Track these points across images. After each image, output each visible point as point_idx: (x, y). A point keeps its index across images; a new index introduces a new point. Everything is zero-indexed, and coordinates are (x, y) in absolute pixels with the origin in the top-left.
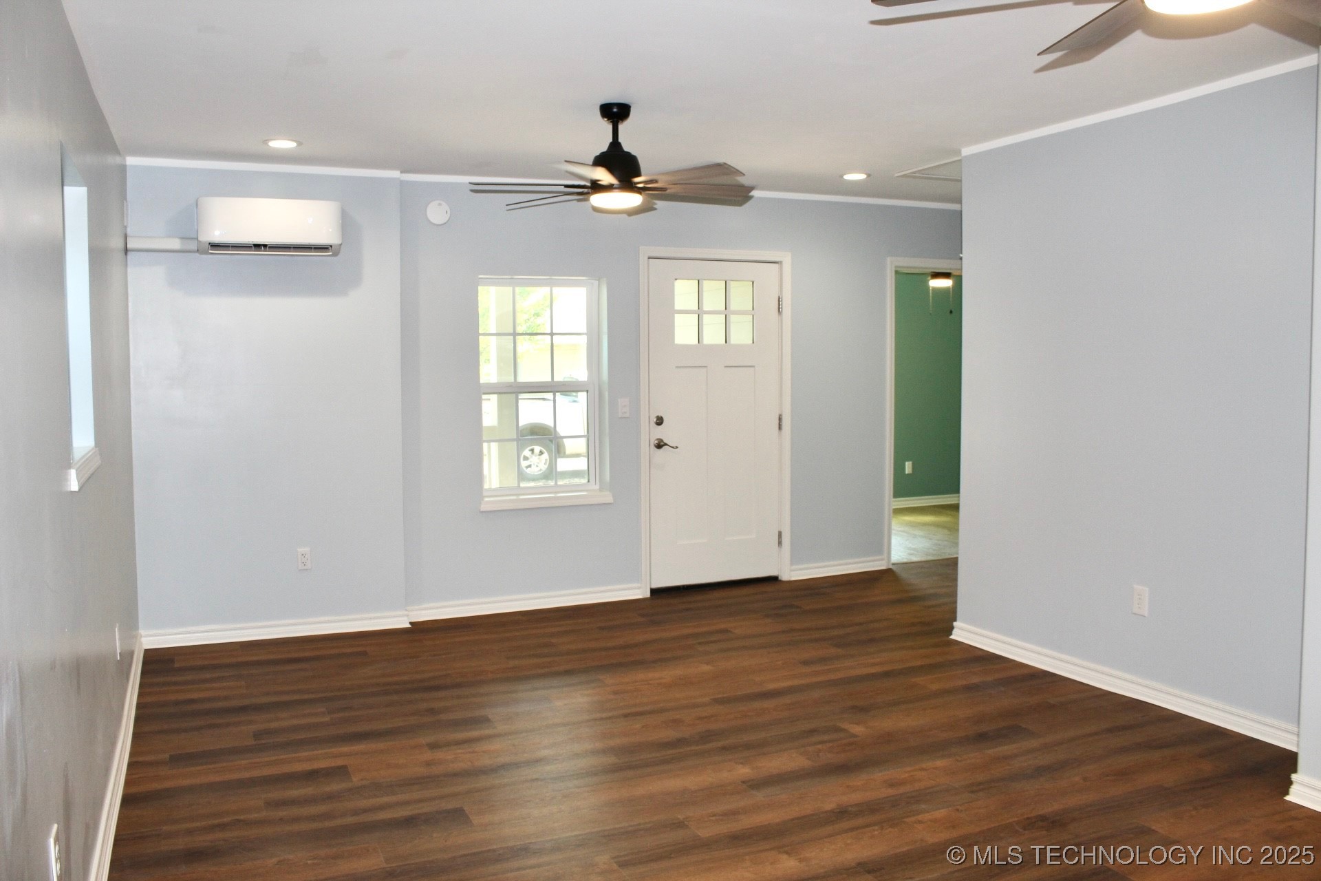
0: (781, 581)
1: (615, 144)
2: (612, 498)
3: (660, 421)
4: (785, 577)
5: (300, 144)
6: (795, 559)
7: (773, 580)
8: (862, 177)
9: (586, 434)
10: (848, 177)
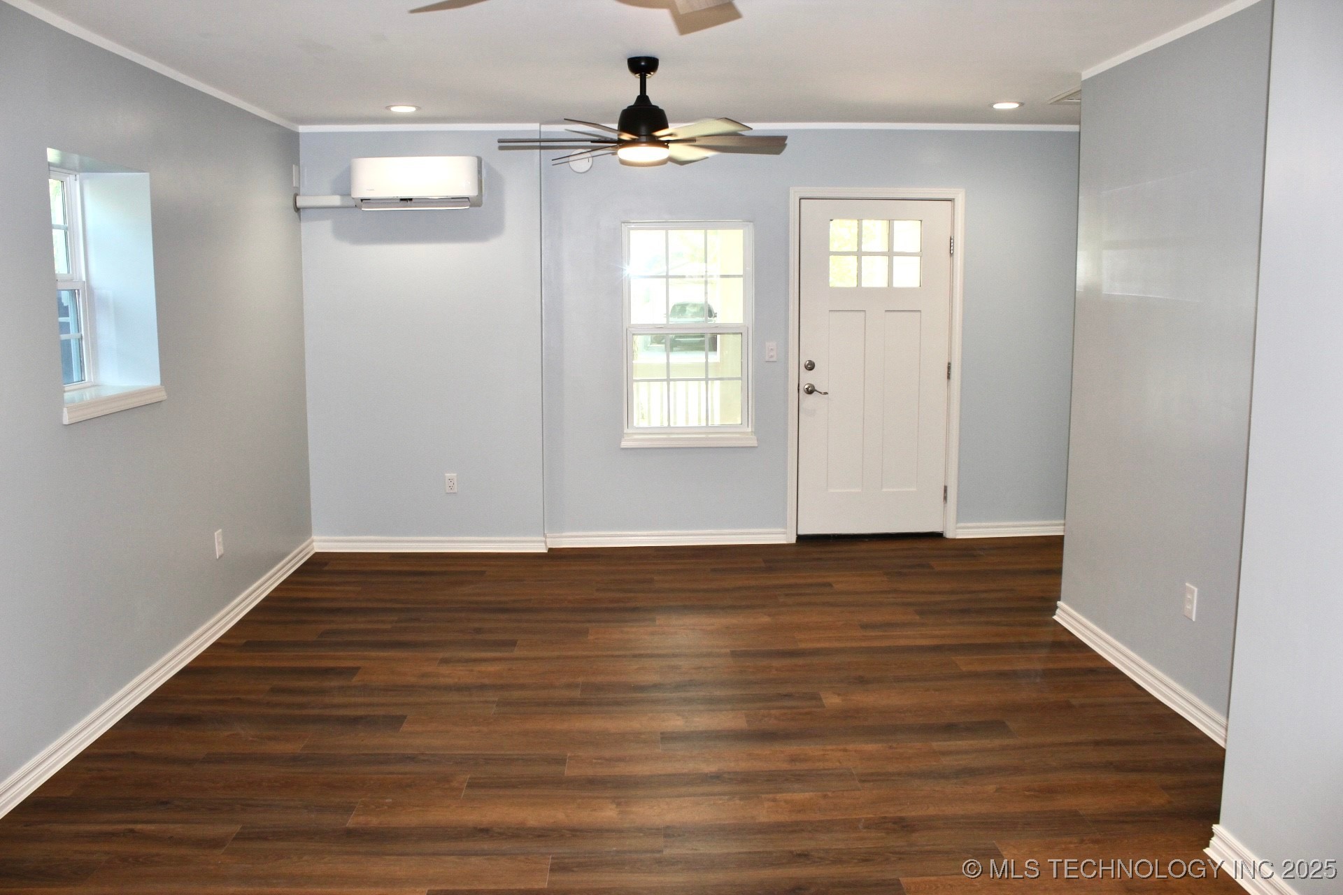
0: (945, 538)
1: (643, 98)
2: (756, 442)
3: (811, 366)
4: (949, 534)
5: (418, 108)
6: (963, 515)
7: (938, 536)
8: (1016, 105)
9: (740, 376)
10: (997, 106)
